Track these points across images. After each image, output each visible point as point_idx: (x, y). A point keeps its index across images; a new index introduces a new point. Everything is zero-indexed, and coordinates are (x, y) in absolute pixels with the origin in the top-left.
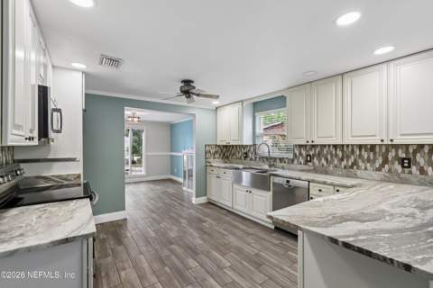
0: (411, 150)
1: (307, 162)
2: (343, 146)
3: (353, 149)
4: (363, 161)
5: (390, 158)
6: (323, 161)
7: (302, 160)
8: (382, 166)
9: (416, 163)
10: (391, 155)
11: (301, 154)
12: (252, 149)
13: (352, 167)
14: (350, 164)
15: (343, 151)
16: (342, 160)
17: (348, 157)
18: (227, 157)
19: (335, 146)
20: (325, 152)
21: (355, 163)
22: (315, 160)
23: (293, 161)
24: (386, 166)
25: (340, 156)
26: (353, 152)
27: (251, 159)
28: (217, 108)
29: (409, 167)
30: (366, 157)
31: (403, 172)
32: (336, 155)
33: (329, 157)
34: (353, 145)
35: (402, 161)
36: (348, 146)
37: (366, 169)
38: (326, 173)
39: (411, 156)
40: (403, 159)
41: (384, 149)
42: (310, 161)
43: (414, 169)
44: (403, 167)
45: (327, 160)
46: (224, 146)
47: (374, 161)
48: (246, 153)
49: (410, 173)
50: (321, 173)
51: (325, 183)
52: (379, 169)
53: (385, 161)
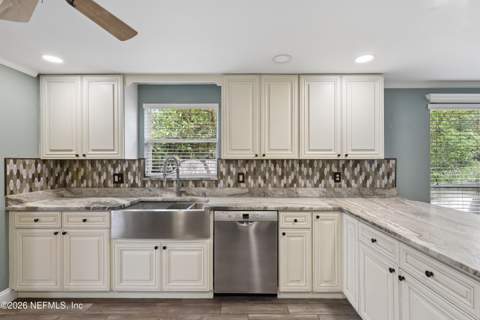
0: (341, 166)
1: (238, 183)
2: (283, 161)
3: (293, 165)
4: (303, 178)
5: (325, 173)
6: (260, 181)
7: (231, 181)
8: (320, 181)
9: (345, 177)
10: (327, 170)
11: (229, 172)
12: (135, 167)
13: (292, 185)
14: (290, 181)
15: (283, 168)
16: (282, 177)
17: (288, 175)
18: (65, 185)
19: (274, 162)
20: (262, 168)
21: (295, 181)
22: (250, 180)
23: (217, 182)
24: (323, 181)
25: (280, 174)
26: (293, 168)
27: (134, 185)
28: (39, 76)
29: (340, 181)
30: (305, 173)
31: (335, 186)
32: (275, 172)
33: (267, 175)
34: (293, 160)
35: (334, 176)
36: (288, 160)
37: (305, 186)
38: (265, 195)
39: (341, 171)
40: (336, 174)
41: (321, 165)
42: (243, 182)
43: (343, 182)
44: (336, 181)
45: (264, 178)
46: (56, 162)
47: (312, 177)
48: (120, 175)
49: (340, 186)
50: (259, 196)
51: (301, 210)
52: (316, 186)
53: (322, 177)
